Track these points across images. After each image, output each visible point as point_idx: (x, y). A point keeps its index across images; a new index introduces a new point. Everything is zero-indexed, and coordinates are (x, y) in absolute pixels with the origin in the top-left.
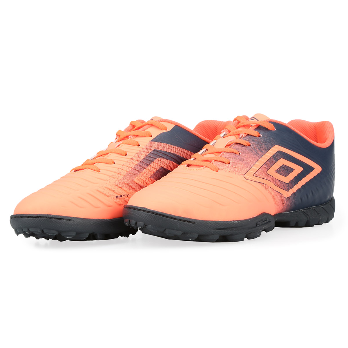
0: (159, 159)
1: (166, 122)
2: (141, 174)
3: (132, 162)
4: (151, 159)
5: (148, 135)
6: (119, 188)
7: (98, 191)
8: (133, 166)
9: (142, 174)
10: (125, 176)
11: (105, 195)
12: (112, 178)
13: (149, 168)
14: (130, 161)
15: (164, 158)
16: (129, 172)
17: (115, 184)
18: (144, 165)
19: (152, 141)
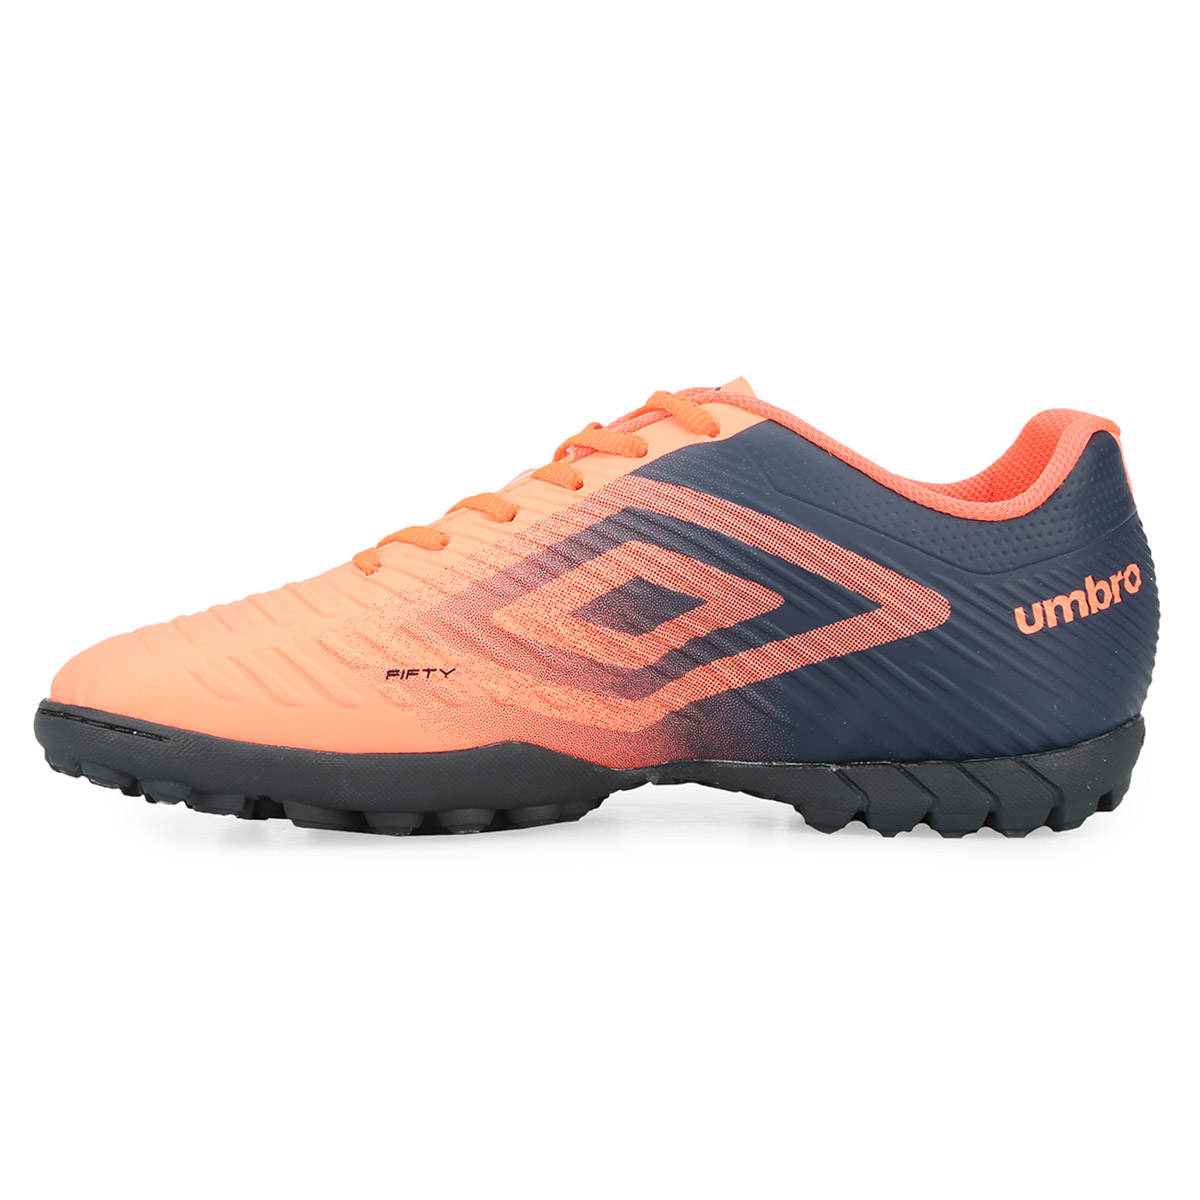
0: (635, 545)
1: (731, 404)
2: (532, 596)
3: (509, 548)
4: (598, 544)
5: (631, 450)
6: (414, 644)
7: (320, 643)
8: (507, 561)
9: (536, 597)
10: (456, 597)
11: (343, 660)
12: (397, 601)
13: (575, 576)
14: (504, 544)
15: (660, 545)
16: (481, 585)
17: (401, 622)
18: (554, 564)
19: (635, 473)
